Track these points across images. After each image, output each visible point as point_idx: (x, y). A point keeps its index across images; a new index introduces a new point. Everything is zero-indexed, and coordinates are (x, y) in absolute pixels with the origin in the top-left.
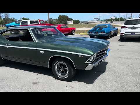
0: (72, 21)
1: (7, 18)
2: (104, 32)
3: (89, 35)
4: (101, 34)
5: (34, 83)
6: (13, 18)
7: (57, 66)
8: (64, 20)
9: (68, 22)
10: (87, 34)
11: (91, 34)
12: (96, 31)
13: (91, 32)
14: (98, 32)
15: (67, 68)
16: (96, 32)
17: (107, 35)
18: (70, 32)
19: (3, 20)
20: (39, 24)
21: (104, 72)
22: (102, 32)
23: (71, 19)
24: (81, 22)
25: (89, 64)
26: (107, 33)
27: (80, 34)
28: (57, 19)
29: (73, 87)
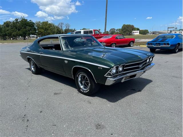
0: (139, 31)
1: (68, 29)
2: (168, 44)
3: (149, 47)
4: (164, 46)
5: (55, 94)
6: (73, 29)
7: (81, 78)
8: (128, 31)
9: (133, 32)
10: (146, 46)
11: (150, 46)
12: (158, 42)
13: (151, 44)
14: (159, 44)
15: (89, 81)
16: (156, 44)
17: (173, 48)
18: (127, 43)
19: (65, 31)
20: (93, 34)
21: (138, 91)
22: (165, 44)
23: (137, 28)
24: (150, 32)
25: (109, 77)
26: (172, 46)
27: (141, 46)
28: (120, 29)
29: (90, 103)
